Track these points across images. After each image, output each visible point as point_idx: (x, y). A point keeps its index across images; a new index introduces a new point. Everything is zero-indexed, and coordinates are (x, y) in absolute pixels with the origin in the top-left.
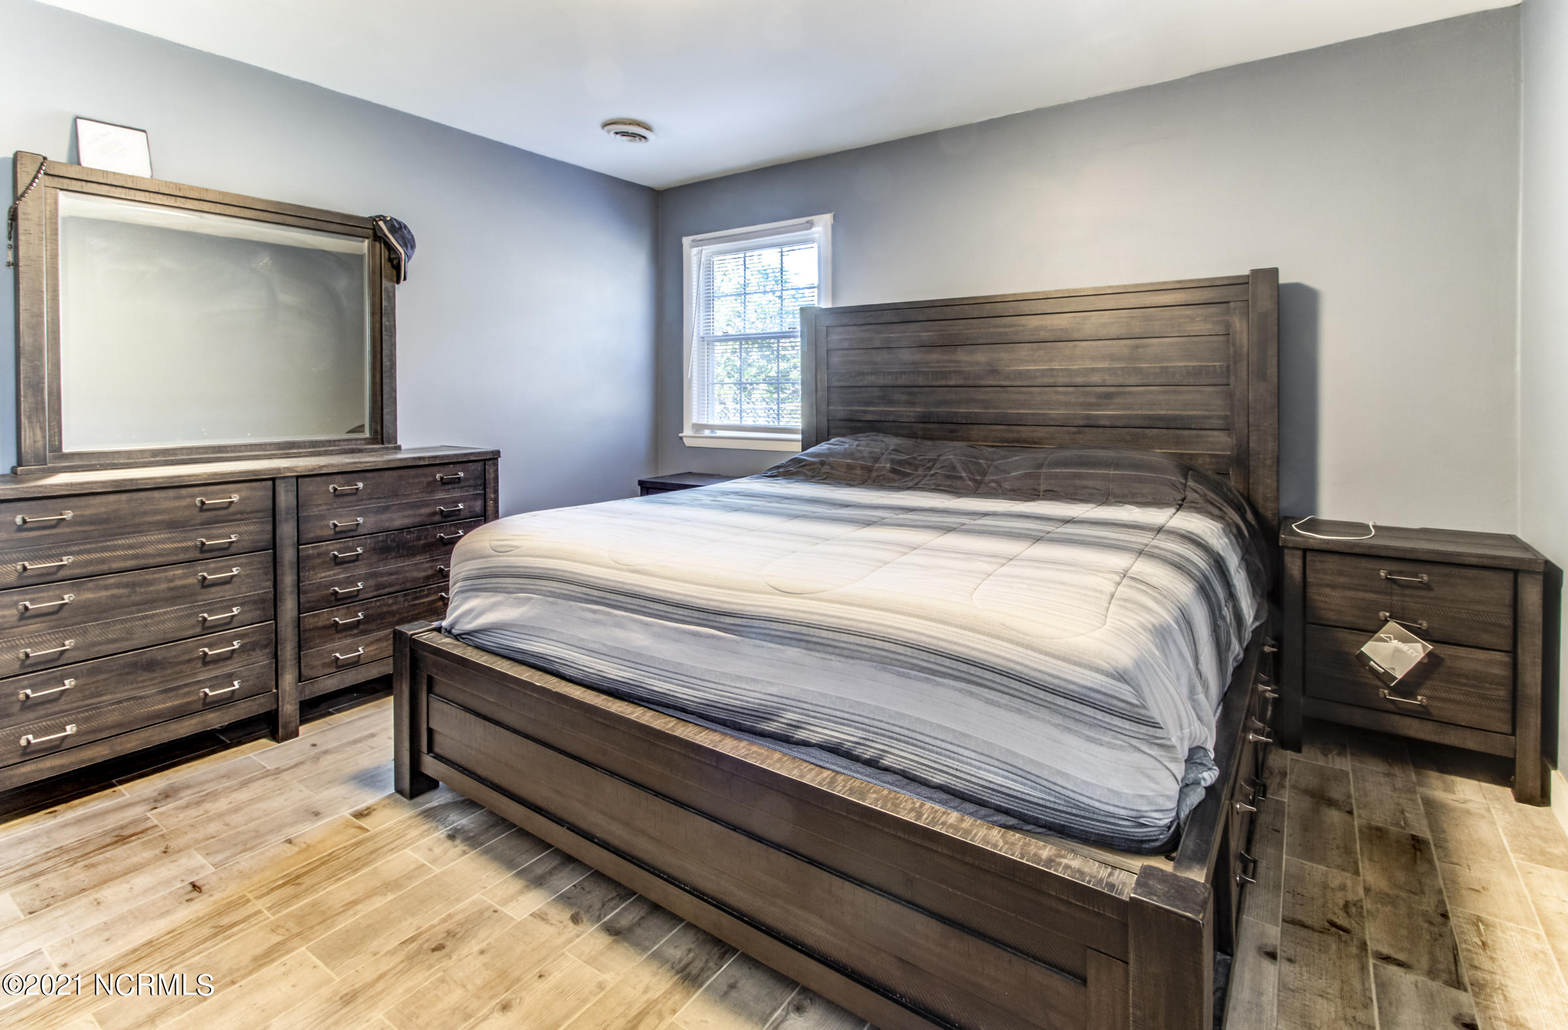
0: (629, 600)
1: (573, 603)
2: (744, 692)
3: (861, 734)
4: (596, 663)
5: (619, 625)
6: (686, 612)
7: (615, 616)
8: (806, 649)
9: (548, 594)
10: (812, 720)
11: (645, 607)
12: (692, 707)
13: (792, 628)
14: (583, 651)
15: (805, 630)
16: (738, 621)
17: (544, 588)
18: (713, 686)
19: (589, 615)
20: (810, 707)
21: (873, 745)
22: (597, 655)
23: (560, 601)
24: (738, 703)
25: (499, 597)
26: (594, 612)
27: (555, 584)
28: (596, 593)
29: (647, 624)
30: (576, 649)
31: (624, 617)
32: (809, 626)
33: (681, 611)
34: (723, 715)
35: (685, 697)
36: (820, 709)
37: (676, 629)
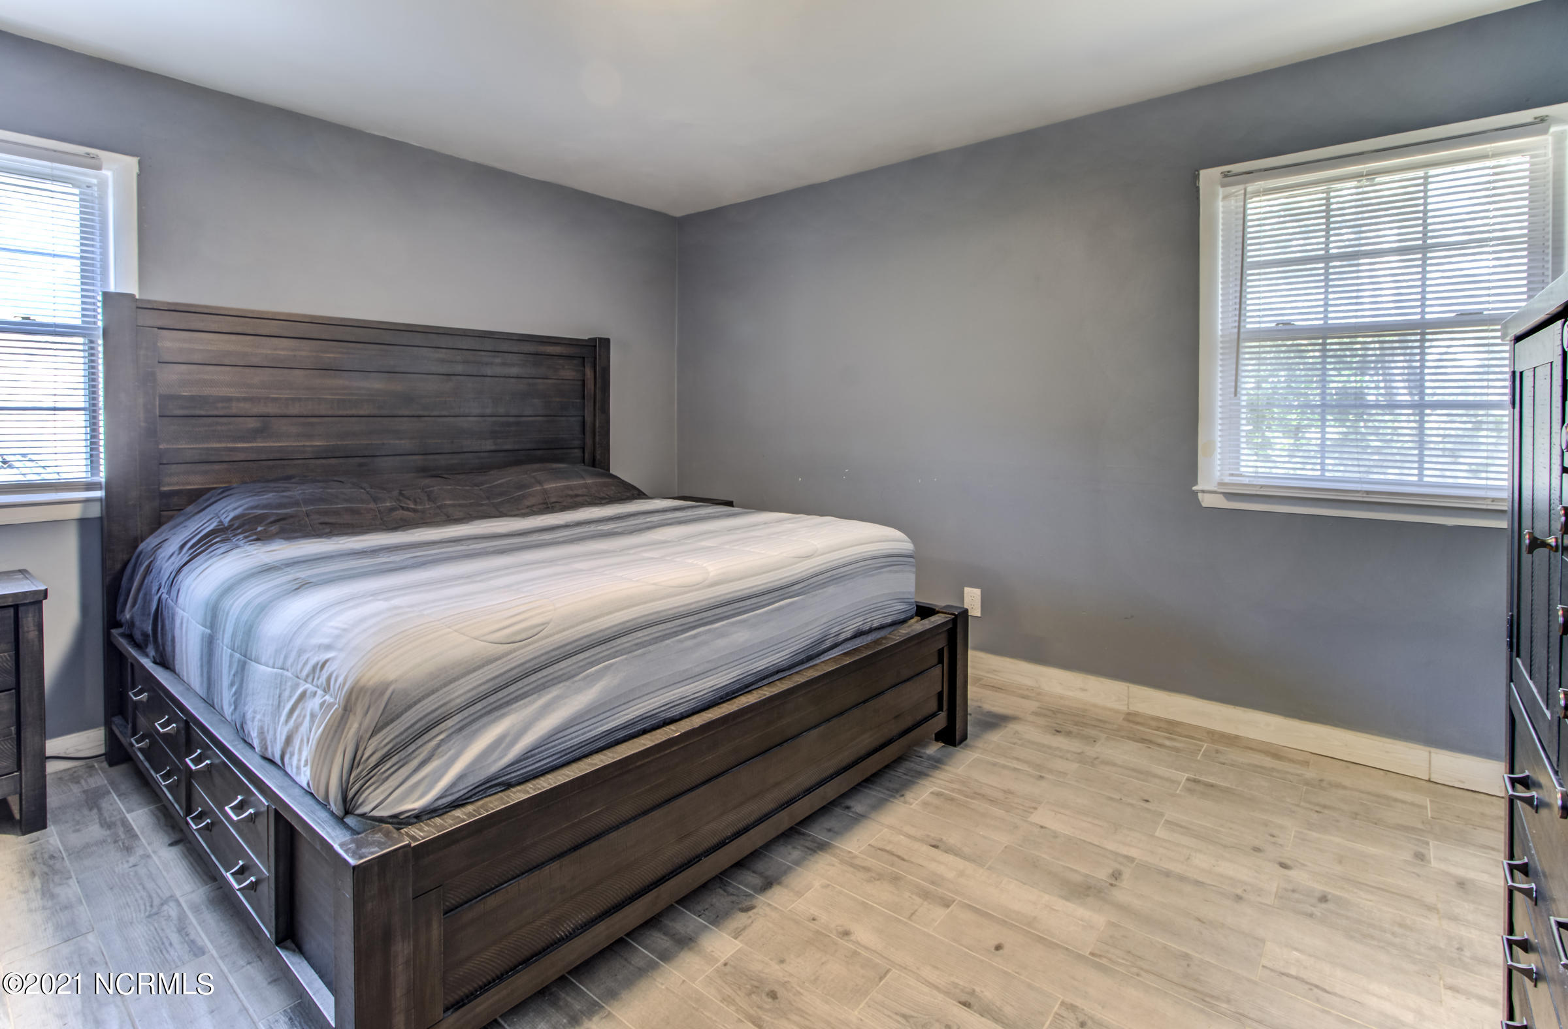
0: (725, 609)
1: (668, 642)
2: (811, 632)
3: (862, 618)
4: (704, 683)
5: (722, 635)
6: (770, 596)
7: (717, 628)
8: (836, 584)
9: (634, 648)
10: (843, 626)
11: (739, 608)
12: (785, 664)
13: (829, 574)
14: (688, 682)
15: (834, 572)
16: (802, 585)
17: (628, 644)
18: (793, 640)
19: (690, 643)
20: (841, 618)
21: (848, 628)
22: (703, 676)
23: (650, 648)
24: (809, 641)
25: (554, 692)
26: (694, 637)
27: (640, 634)
28: (691, 619)
29: (744, 621)
30: (679, 685)
31: (723, 626)
32: (836, 568)
33: (766, 597)
34: (802, 656)
35: (779, 660)
36: (846, 617)
37: (766, 612)
